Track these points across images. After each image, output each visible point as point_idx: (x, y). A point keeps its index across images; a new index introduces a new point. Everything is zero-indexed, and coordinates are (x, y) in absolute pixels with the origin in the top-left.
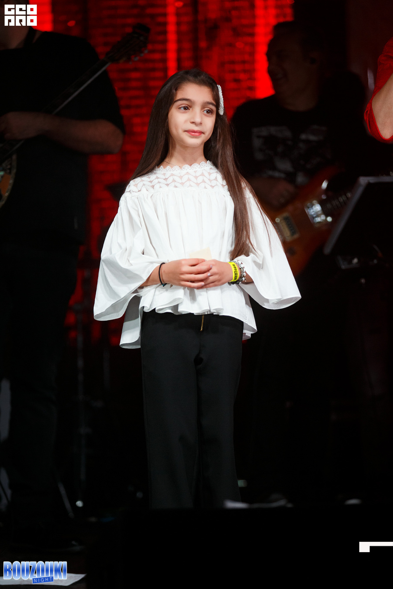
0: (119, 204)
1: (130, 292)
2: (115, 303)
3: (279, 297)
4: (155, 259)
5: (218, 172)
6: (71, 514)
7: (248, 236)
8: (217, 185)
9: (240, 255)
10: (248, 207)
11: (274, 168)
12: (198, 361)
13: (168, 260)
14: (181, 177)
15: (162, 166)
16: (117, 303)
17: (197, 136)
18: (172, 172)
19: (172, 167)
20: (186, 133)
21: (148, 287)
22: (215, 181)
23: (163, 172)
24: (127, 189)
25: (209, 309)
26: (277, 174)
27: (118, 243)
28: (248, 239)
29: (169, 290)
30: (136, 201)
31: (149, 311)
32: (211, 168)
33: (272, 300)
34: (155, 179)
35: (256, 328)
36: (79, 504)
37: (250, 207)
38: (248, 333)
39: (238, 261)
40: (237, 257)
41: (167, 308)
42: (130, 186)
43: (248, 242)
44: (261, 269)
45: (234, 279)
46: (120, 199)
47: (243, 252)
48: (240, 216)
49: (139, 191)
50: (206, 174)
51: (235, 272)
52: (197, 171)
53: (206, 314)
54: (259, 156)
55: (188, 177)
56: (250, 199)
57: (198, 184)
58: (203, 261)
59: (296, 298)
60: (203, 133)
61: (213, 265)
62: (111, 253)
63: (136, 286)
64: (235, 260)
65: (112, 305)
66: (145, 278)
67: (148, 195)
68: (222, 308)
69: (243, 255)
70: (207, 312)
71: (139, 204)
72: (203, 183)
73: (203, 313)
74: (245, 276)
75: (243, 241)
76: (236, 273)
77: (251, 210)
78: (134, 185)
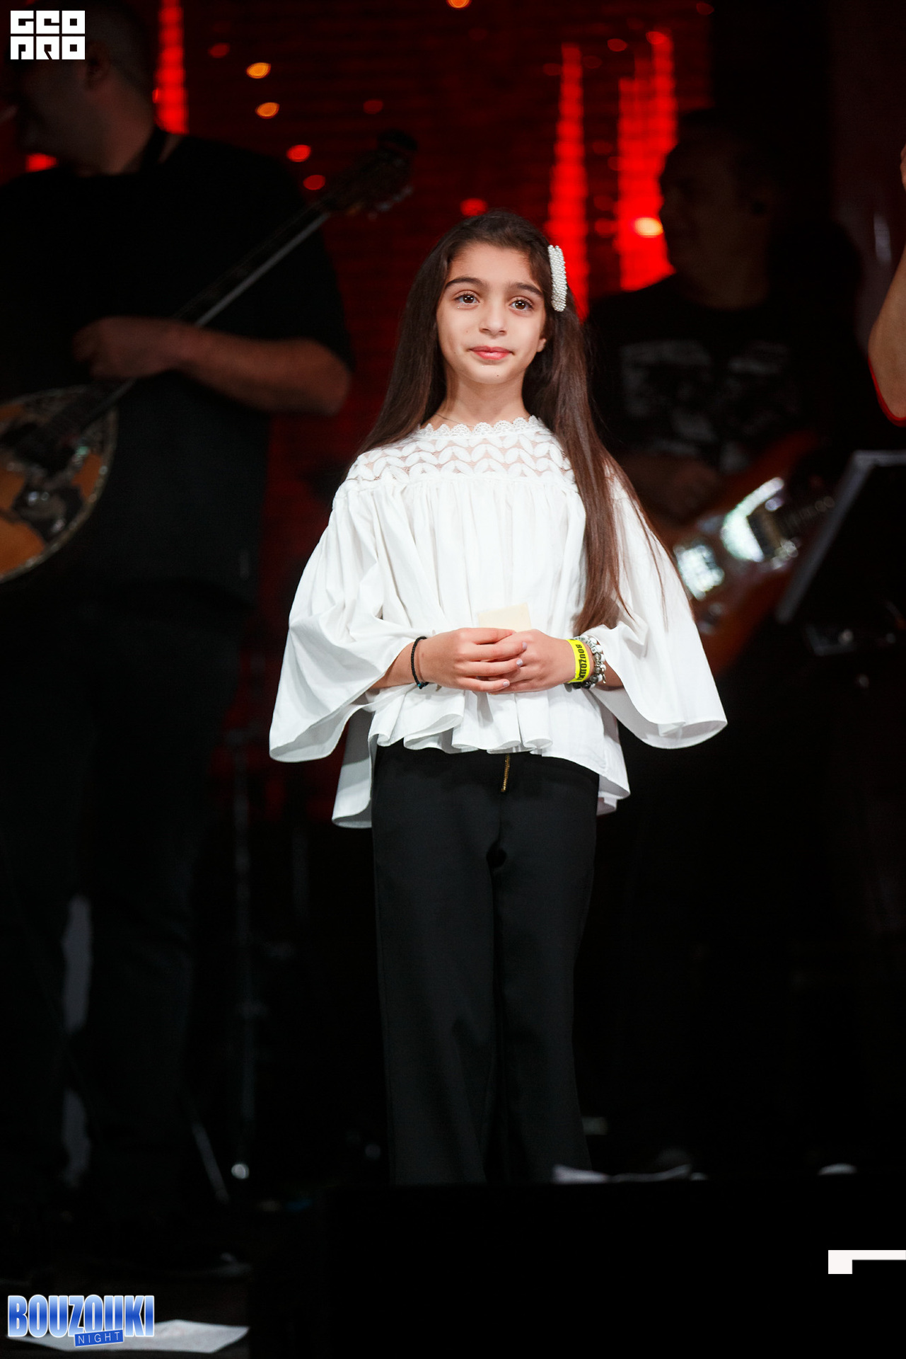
0: (332, 506)
1: (351, 699)
2: (318, 723)
3: (680, 720)
4: (404, 627)
5: (554, 440)
6: (222, 1193)
7: (615, 584)
8: (549, 469)
9: (596, 625)
10: (616, 521)
11: (673, 435)
12: (496, 856)
13: (434, 632)
14: (470, 450)
15: (429, 425)
16: (321, 723)
17: (498, 359)
18: (450, 438)
19: (451, 427)
20: (472, 352)
21: (388, 690)
22: (546, 459)
23: (431, 438)
24: (352, 473)
25: (520, 740)
26: (679, 448)
27: (327, 591)
28: (614, 590)
29: (433, 696)
30: (370, 500)
31: (389, 745)
32: (538, 433)
33: (665, 726)
34: (414, 452)
35: (627, 788)
36: (240, 1171)
37: (622, 520)
38: (609, 799)
39: (590, 637)
40: (588, 628)
41: (429, 738)
42: (357, 465)
43: (614, 596)
44: (643, 658)
45: (577, 676)
46: (335, 495)
47: (603, 617)
48: (597, 539)
49: (377, 478)
50: (527, 445)
51: (580, 661)
52: (505, 437)
53: (514, 751)
54: (638, 408)
55: (487, 451)
56: (621, 502)
57: (506, 466)
58: (510, 633)
59: (717, 723)
60: (512, 353)
61: (529, 642)
62: (311, 613)
63: (362, 688)
64: (585, 635)
65: (310, 727)
66: (383, 670)
67: (395, 487)
68: (547, 738)
69: (604, 625)
70: (517, 747)
71: (376, 507)
72: (519, 464)
73: (508, 749)
74: (603, 670)
75: (603, 594)
76: (583, 663)
77: (624, 527)
78: (366, 465)
